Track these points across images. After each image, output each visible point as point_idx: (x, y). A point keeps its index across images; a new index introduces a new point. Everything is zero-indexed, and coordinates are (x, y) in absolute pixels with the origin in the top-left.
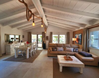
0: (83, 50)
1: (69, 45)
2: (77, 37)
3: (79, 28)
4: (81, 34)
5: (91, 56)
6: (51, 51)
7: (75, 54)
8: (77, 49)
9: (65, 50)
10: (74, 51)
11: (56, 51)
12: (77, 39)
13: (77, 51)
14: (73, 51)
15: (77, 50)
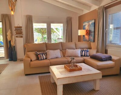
0: (97, 52)
1: (72, 45)
2: (87, 27)
3: (90, 7)
4: (93, 21)
5: (110, 59)
6: (33, 60)
7: (84, 59)
8: (87, 51)
9: (64, 56)
10: (82, 56)
11: (46, 59)
12: (87, 30)
13: (88, 55)
14: (80, 55)
15: (88, 53)
